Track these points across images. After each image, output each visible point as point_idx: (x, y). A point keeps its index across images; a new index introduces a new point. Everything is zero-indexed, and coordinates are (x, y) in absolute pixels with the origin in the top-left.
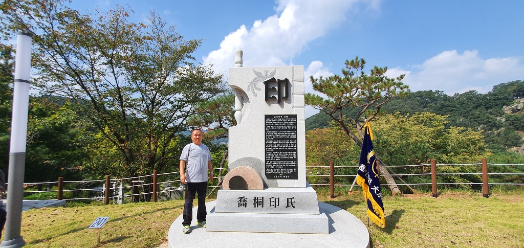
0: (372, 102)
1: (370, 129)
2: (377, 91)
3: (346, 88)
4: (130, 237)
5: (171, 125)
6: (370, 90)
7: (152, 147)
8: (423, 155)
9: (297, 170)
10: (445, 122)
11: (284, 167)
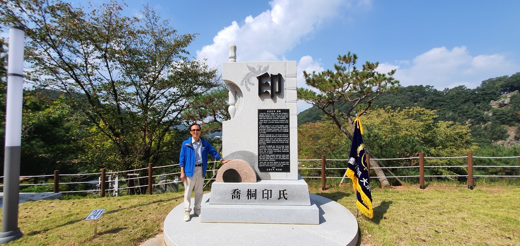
0: (364, 97)
1: (360, 123)
2: (368, 86)
3: (338, 83)
4: (126, 228)
5: (165, 119)
6: (362, 85)
7: (147, 140)
8: (412, 148)
9: (289, 163)
10: (434, 117)
11: (276, 161)
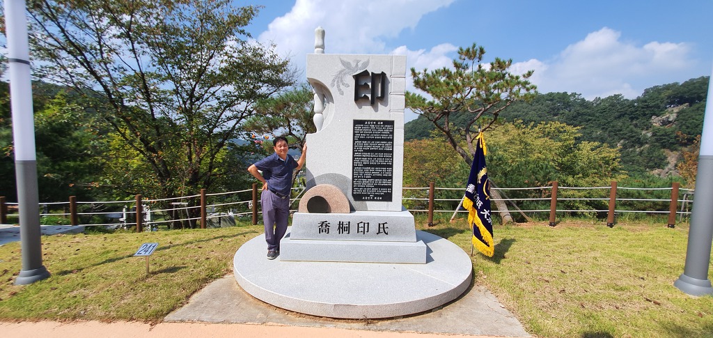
0: (489, 106)
1: (483, 141)
2: (496, 92)
3: (457, 86)
4: (185, 267)
6: (488, 90)
8: (544, 177)
9: (392, 190)
10: (577, 136)
11: (375, 187)
